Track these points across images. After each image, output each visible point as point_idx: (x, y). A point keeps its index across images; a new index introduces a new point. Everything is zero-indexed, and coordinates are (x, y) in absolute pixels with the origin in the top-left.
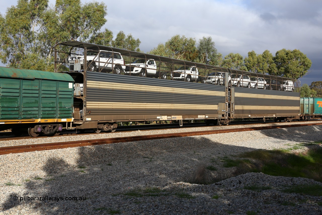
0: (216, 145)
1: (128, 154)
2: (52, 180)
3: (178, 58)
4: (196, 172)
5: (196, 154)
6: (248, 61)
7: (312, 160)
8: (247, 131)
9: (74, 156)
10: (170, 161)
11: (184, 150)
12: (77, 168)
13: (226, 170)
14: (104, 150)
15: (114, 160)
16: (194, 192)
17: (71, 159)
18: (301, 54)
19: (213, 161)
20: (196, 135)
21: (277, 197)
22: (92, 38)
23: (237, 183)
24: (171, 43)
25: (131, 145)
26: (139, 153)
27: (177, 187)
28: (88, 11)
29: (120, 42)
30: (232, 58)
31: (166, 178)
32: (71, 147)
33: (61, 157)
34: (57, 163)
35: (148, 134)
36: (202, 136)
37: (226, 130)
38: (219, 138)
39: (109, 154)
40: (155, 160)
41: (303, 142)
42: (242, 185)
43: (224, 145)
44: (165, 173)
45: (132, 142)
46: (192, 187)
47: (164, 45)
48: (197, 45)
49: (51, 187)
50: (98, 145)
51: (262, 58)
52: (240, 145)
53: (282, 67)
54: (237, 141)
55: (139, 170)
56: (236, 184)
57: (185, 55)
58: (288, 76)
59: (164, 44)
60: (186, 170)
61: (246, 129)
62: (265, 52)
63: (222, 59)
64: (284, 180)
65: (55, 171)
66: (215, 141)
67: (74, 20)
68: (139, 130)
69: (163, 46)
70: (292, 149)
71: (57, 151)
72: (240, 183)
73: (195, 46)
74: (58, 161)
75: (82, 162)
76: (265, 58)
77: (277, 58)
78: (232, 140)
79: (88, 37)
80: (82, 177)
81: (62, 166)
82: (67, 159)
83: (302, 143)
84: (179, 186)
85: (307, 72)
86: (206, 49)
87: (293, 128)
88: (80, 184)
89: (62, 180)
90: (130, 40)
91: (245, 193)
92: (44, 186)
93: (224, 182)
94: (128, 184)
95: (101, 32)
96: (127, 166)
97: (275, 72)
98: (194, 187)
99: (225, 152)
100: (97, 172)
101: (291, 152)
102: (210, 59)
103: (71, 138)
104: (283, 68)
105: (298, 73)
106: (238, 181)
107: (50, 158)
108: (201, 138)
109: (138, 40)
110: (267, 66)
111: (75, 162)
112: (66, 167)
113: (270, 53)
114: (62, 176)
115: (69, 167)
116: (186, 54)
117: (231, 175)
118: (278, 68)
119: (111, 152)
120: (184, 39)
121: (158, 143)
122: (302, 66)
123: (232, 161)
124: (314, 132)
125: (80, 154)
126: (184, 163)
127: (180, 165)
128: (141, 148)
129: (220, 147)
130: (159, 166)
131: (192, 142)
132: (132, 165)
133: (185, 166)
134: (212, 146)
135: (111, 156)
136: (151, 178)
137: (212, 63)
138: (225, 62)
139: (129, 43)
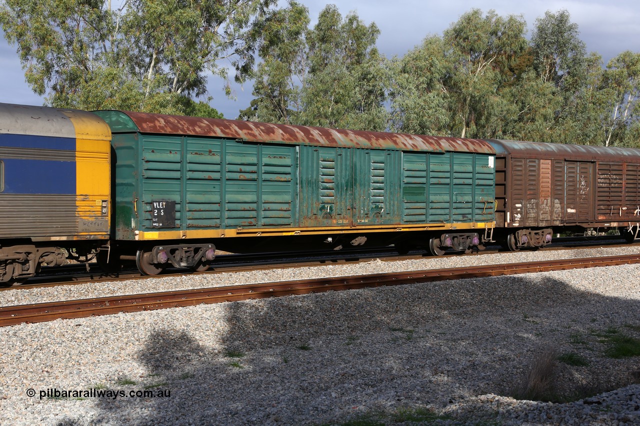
0: (584, 297)
1: (350, 320)
2: (159, 385)
3: (479, 70)
4: (530, 368)
5: (530, 321)
10: (459, 340)
11: (497, 312)
12: (221, 355)
13: (614, 365)
14: (291, 310)
15: (316, 335)
16: (527, 421)
17: (207, 334)
19: (577, 339)
22: (255, 25)
24: (459, 33)
25: (359, 298)
26: (378, 318)
27: (480, 408)
29: (328, 33)
30: (628, 67)
31: (450, 383)
32: (208, 304)
33: (183, 327)
34: (172, 344)
36: (546, 274)
37: (612, 259)
38: (593, 278)
39: (303, 321)
43: (607, 298)
44: (448, 371)
45: (361, 291)
46: (520, 409)
47: (442, 39)
49: (158, 405)
50: (273, 299)
55: (379, 363)
57: (495, 62)
59: (441, 35)
60: (504, 363)
63: (603, 69)
65: (167, 363)
66: (582, 289)
68: (378, 260)
69: (439, 40)
71: (170, 313)
73: (524, 36)
74: (174, 339)
75: (235, 340)
78: (627, 285)
79: (246, 23)
80: (236, 378)
81: (184, 350)
82: (197, 332)
84: (485, 405)
86: (554, 43)
88: (229, 396)
89: (186, 387)
90: (354, 25)
92: (141, 401)
93: (607, 397)
94: (352, 397)
95: (277, 9)
96: (349, 350)
98: (525, 409)
99: (608, 317)
100: (273, 367)
102: (566, 71)
103: (207, 280)
107: (155, 332)
108: (543, 279)
109: (373, 26)
111: (217, 340)
112: (193, 352)
114: (185, 376)
115: (201, 354)
116: (500, 58)
117: (628, 379)
119: (307, 316)
120: (494, 20)
121: (427, 291)
125: (229, 320)
126: (499, 346)
127: (486, 351)
128: (384, 306)
129: (596, 302)
130: (431, 353)
131: (519, 290)
132: (362, 349)
133: (500, 352)
134: (574, 300)
135: (307, 325)
136: (410, 382)
137: (570, 80)
138: (608, 78)
139: (352, 36)
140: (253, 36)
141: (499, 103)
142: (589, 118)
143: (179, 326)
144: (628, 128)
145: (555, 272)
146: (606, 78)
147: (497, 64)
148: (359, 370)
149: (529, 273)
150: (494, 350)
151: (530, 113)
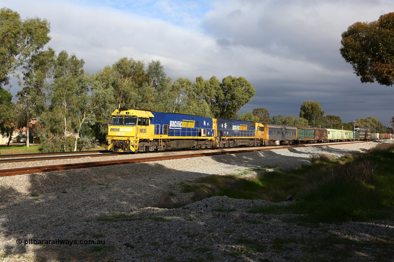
0: (170, 171)
1: (82, 181)
2: (5, 209)
3: (126, 81)
4: (156, 197)
5: (152, 180)
6: (196, 87)
7: (260, 184)
8: (198, 157)
9: (24, 184)
10: (127, 188)
11: (139, 177)
12: (29, 196)
13: (185, 195)
14: (57, 177)
15: (68, 187)
16: (166, 216)
17: (22, 187)
18: (246, 82)
19: (171, 186)
22: (32, 56)
23: (204, 206)
24: (119, 66)
25: (85, 172)
26: (93, 180)
27: (146, 212)
28: (29, 27)
29: (62, 62)
30: (181, 83)
31: (128, 204)
32: (20, 175)
34: (6, 192)
35: (99, 161)
36: (156, 162)
37: (178, 156)
38: (172, 163)
39: (62, 182)
40: (111, 187)
41: (251, 167)
42: (209, 208)
43: (178, 171)
44: (126, 200)
45: (85, 169)
46: (162, 211)
47: (112, 68)
48: (146, 68)
49: (8, 216)
50: (49, 172)
51: (209, 84)
52: (193, 171)
53: (229, 93)
54: (189, 167)
55: (98, 198)
58: (234, 102)
59: (111, 66)
60: (146, 196)
61: (197, 154)
62: (212, 78)
63: (172, 83)
64: (246, 202)
65: (5, 199)
66: (169, 168)
67: (13, 35)
69: (110, 68)
70: (242, 174)
71: (4, 179)
72: (207, 206)
73: (144, 69)
74: (7, 190)
75: (34, 190)
76: (212, 84)
77: (224, 85)
78: (184, 166)
79: (29, 55)
80: (38, 205)
81: (12, 194)
82: (17, 187)
83: (250, 168)
84: (148, 211)
85: (251, 99)
86: (155, 72)
87: (241, 153)
88: (38, 212)
89: (17, 209)
90: (74, 59)
91: (215, 215)
93: (190, 206)
94: (90, 211)
95: (43, 51)
96: (84, 193)
97: (222, 98)
98: (164, 211)
99: (180, 178)
100: (54, 200)
101: (242, 177)
102: (159, 84)
103: (15, 165)
104: (229, 95)
105: (243, 100)
108: (155, 164)
109: (82, 60)
110: (214, 92)
111: (26, 190)
112: (17, 195)
113: (217, 79)
114: (16, 205)
115: (20, 195)
116: (135, 77)
118: (225, 94)
119: (64, 179)
120: (132, 62)
121: (112, 169)
122: (247, 94)
123: (189, 186)
124: (260, 157)
125: (31, 182)
127: (138, 192)
128: (95, 175)
129: (174, 172)
130: (117, 193)
131: (146, 168)
132: (89, 192)
133: (144, 192)
134: (166, 172)
135: (64, 183)
136: (112, 204)
137: (161, 87)
138: (174, 87)
139: (73, 64)
140: (31, 61)
141: (134, 94)
142: (167, 102)
143: (9, 184)
144: (181, 106)
145: (158, 161)
146: (173, 87)
147: (133, 79)
148: (90, 200)
149: (150, 162)
150: (141, 191)
151: (146, 99)
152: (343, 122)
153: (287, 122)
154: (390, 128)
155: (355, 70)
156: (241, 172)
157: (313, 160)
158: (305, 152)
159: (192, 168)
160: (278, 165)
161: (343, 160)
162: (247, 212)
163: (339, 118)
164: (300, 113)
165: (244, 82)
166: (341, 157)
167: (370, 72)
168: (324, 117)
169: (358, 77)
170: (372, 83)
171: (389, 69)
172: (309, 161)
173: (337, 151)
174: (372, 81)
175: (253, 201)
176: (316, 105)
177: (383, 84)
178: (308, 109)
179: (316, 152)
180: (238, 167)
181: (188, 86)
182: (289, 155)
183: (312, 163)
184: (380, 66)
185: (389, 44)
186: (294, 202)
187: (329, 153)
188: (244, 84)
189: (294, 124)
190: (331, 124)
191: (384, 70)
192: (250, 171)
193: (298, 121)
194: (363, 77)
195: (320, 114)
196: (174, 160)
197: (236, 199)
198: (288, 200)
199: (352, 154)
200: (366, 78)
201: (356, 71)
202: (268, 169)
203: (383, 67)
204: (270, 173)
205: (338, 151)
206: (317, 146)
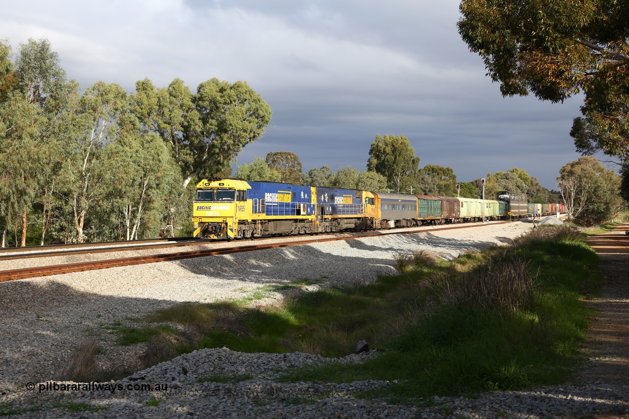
0: (84, 298)
5: (43, 321)
6: (138, 103)
7: (292, 319)
8: (149, 264)
11: (10, 314)
18: (250, 93)
19: (89, 332)
20: (33, 277)
21: (275, 391)
23: (179, 373)
27: (43, 393)
30: (102, 95)
36: (50, 278)
37: (94, 263)
38: (90, 280)
41: (270, 282)
42: (191, 376)
43: (104, 297)
48: (14, 57)
51: (168, 96)
52: (139, 296)
53: (213, 118)
54: (130, 287)
56: (178, 375)
58: (225, 139)
61: (145, 258)
62: (174, 83)
63: (80, 94)
64: (270, 359)
66: (82, 290)
72: (185, 371)
73: (10, 59)
76: (175, 97)
77: (201, 99)
78: (118, 285)
83: (268, 284)
85: (263, 132)
86: (37, 68)
87: (245, 253)
91: (209, 390)
93: (147, 374)
97: (199, 130)
99: (110, 313)
101: (252, 305)
102: (48, 95)
104: (214, 122)
105: (245, 134)
106: (181, 369)
108: (48, 283)
110: (178, 115)
113: (185, 85)
118: (205, 121)
122: (253, 119)
123: (133, 331)
124: (286, 261)
126: (23, 344)
127: (12, 348)
129: (95, 301)
131: (27, 293)
133: (26, 349)
134: (76, 300)
137: (53, 103)
138: (84, 104)
142: (70, 138)
144: (103, 148)
145: (56, 275)
149: (34, 278)
150: (20, 347)
151: (17, 131)
152: (458, 180)
153: (342, 183)
154: (556, 193)
155: (488, 69)
156: (248, 293)
157: (401, 264)
158: (383, 247)
159: (137, 288)
160: (327, 278)
161: (463, 263)
162: (276, 380)
163: (452, 171)
164: (369, 160)
165: (246, 93)
166: (459, 256)
167: (519, 73)
168: (420, 171)
169: (495, 83)
170: (523, 97)
171: (559, 66)
172: (393, 266)
173: (449, 244)
174: (523, 93)
175: (285, 356)
176: (402, 143)
177: (546, 98)
178: (384, 152)
179: (406, 247)
180: (240, 284)
181: (118, 102)
182: (349, 255)
183: (398, 270)
184: (541, 60)
185: (557, 12)
186: (373, 355)
187: (434, 249)
188: (247, 96)
189: (357, 185)
190: (434, 184)
191: (549, 69)
192: (267, 293)
193: (365, 179)
194: (506, 84)
195: (411, 162)
196: (94, 272)
197: (249, 354)
198: (361, 351)
199: (481, 249)
200: (512, 85)
201: (491, 70)
202: (307, 287)
203: (546, 63)
204: (311, 294)
205: (451, 244)
206: (408, 232)
